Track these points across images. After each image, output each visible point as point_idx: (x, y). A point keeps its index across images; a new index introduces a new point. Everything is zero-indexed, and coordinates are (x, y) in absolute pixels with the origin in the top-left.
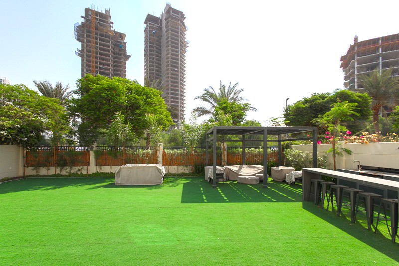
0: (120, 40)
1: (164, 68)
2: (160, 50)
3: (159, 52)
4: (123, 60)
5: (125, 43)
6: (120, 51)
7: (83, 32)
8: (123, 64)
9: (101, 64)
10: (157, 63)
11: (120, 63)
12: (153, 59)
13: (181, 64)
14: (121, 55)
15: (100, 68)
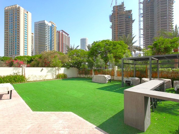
0: (129, 14)
1: (156, 19)
2: (153, 10)
3: (152, 11)
4: (130, 24)
5: (132, 14)
6: (129, 19)
7: (112, 17)
8: (130, 26)
9: (120, 29)
10: (151, 18)
11: (129, 25)
12: (148, 17)
13: (169, 13)
14: (129, 21)
15: (120, 31)
